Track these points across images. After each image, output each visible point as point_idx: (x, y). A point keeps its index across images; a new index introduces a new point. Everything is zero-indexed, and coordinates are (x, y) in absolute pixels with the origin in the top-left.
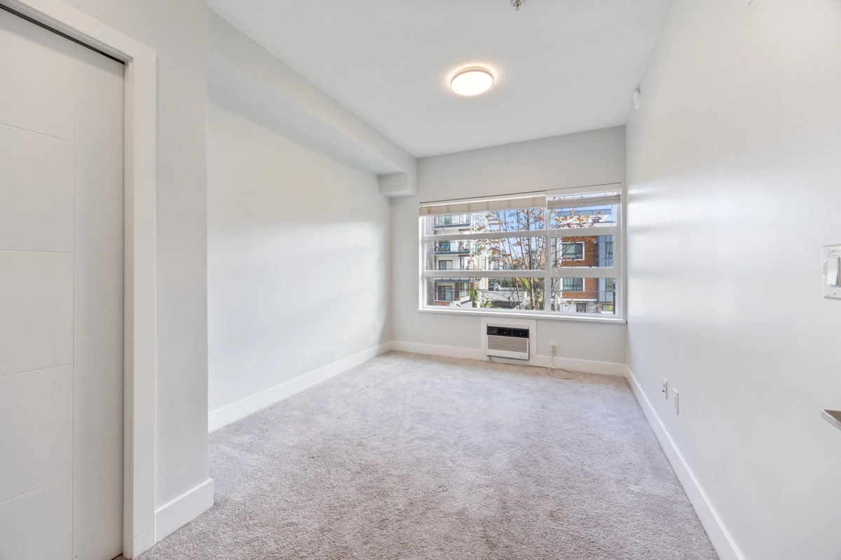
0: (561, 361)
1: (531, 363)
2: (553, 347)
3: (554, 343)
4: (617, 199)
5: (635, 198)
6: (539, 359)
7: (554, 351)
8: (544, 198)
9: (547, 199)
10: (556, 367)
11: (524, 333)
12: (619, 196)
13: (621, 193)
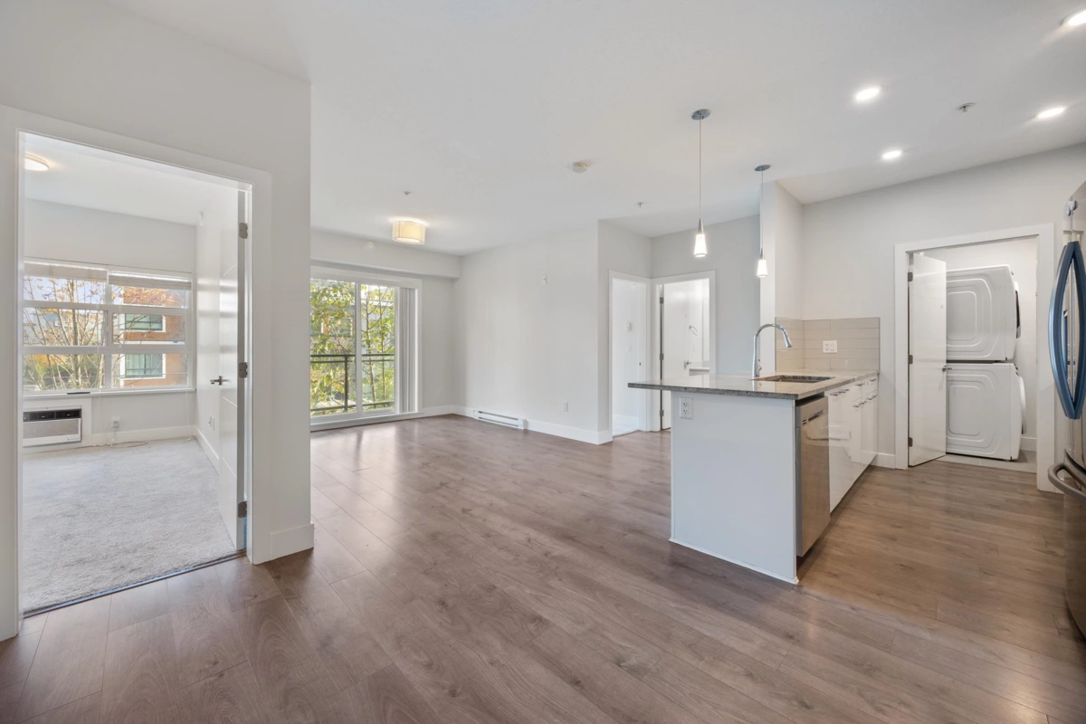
0: (124, 435)
1: (84, 443)
2: (115, 422)
3: (117, 419)
4: (188, 286)
5: (204, 288)
6: (92, 437)
7: (117, 426)
8: (106, 272)
9: (109, 274)
10: (119, 442)
11: (76, 414)
12: (190, 283)
13: (191, 281)
